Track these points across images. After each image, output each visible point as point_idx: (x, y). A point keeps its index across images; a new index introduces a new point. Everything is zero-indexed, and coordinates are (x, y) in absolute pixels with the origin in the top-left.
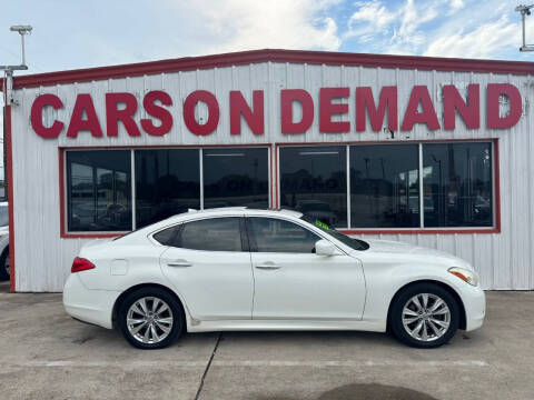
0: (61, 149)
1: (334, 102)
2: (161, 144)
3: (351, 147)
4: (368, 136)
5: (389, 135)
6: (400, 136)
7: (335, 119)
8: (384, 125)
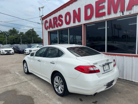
0: (48, 32)
1: (100, 5)
2: (61, 28)
3: (107, 21)
4: (113, 16)
5: (122, 14)
6: (126, 13)
7: (101, 12)
8: (119, 10)
